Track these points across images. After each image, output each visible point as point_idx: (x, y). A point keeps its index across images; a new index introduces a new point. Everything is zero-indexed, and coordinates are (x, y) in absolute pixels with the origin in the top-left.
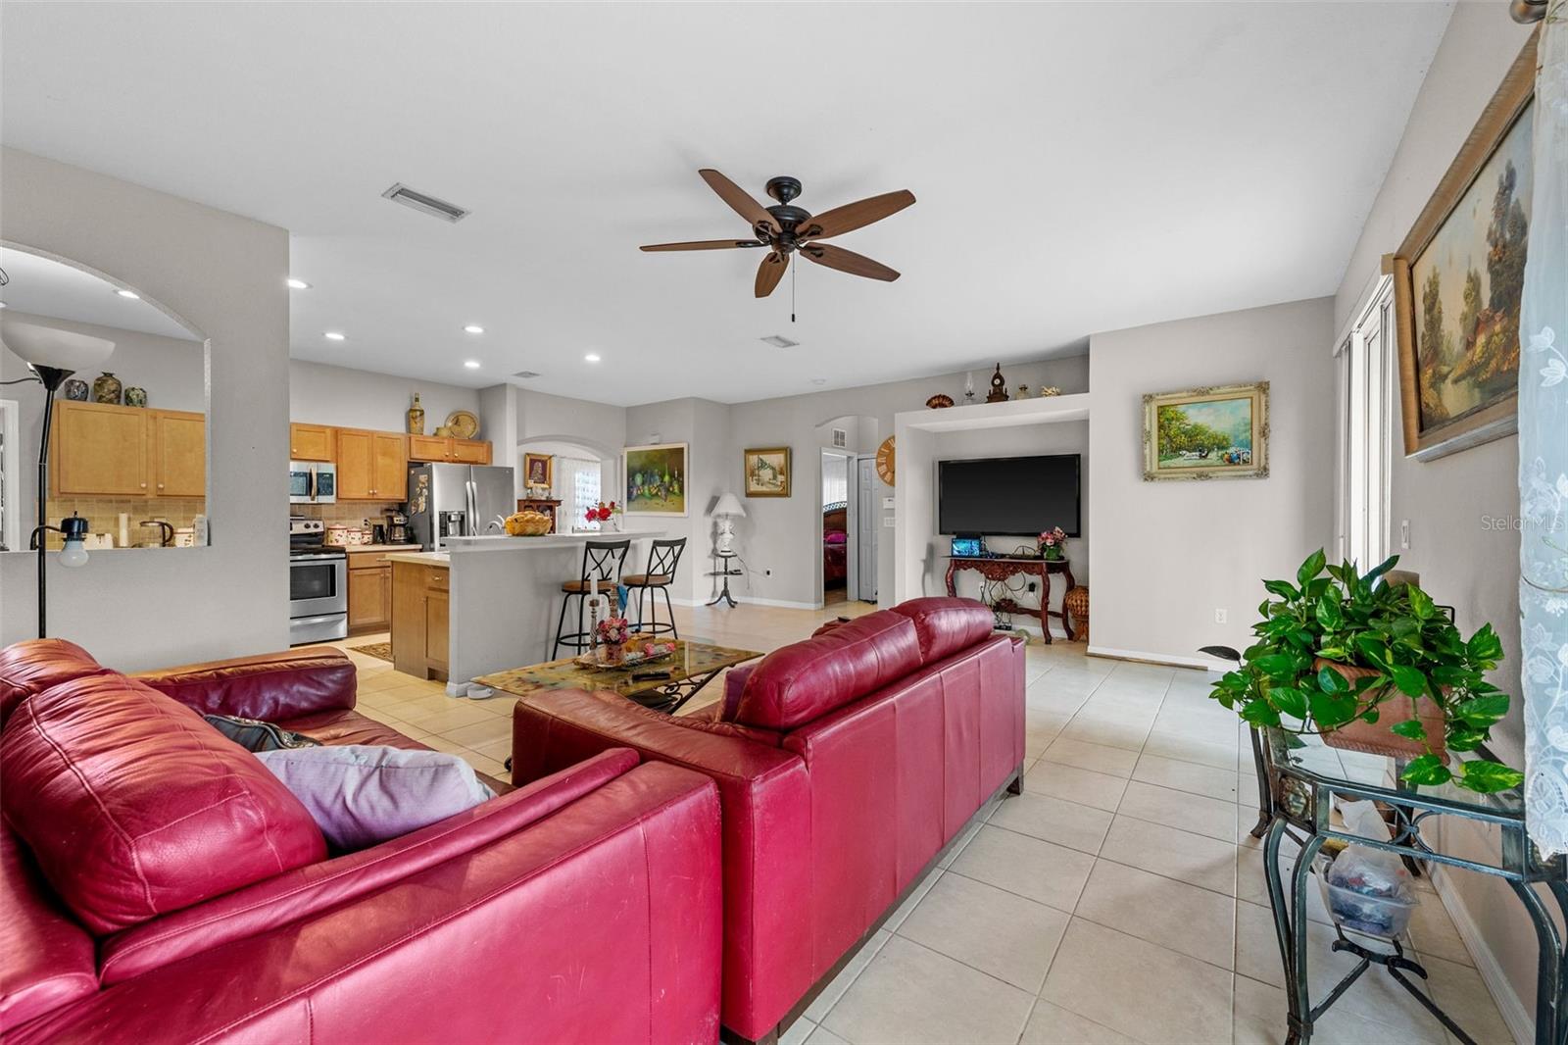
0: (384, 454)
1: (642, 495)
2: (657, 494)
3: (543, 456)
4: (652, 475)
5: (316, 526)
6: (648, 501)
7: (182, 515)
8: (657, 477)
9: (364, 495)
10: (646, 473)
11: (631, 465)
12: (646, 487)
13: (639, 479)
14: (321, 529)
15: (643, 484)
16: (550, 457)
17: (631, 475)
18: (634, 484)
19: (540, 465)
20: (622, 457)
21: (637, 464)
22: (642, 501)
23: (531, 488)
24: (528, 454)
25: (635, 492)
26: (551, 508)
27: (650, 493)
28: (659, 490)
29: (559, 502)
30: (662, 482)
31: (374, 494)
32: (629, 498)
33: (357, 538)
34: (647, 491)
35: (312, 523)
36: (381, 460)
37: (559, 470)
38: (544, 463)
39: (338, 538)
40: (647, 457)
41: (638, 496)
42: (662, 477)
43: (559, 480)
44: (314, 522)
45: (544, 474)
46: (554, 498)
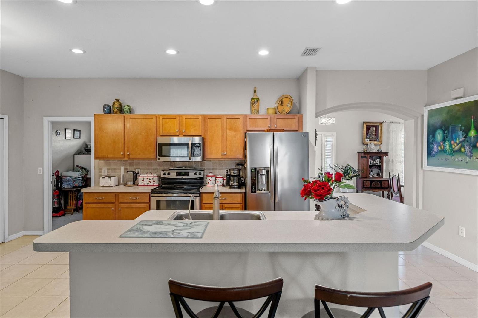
0: (231, 129)
1: (443, 151)
2: (459, 150)
3: (376, 123)
4: (454, 131)
5: (200, 174)
6: (449, 157)
7: (146, 167)
8: (460, 133)
9: (220, 156)
10: (447, 129)
11: (432, 122)
12: (447, 143)
13: (439, 135)
14: (202, 176)
15: (444, 139)
16: (381, 123)
17: (432, 132)
18: (434, 140)
19: (374, 128)
20: (423, 116)
21: (437, 120)
22: (443, 157)
23: (367, 145)
24: (365, 122)
25: (435, 148)
26: (381, 158)
27: (452, 149)
28: (462, 146)
29: (386, 154)
30: (466, 137)
31: (224, 155)
32: (429, 154)
33: (219, 182)
34: (447, 147)
35: (198, 172)
36: (229, 133)
37: (388, 132)
38: (376, 127)
39: (209, 181)
40: (448, 112)
41: (438, 152)
42: (466, 132)
43: (388, 138)
44: (199, 171)
45: (376, 134)
46: (383, 151)
